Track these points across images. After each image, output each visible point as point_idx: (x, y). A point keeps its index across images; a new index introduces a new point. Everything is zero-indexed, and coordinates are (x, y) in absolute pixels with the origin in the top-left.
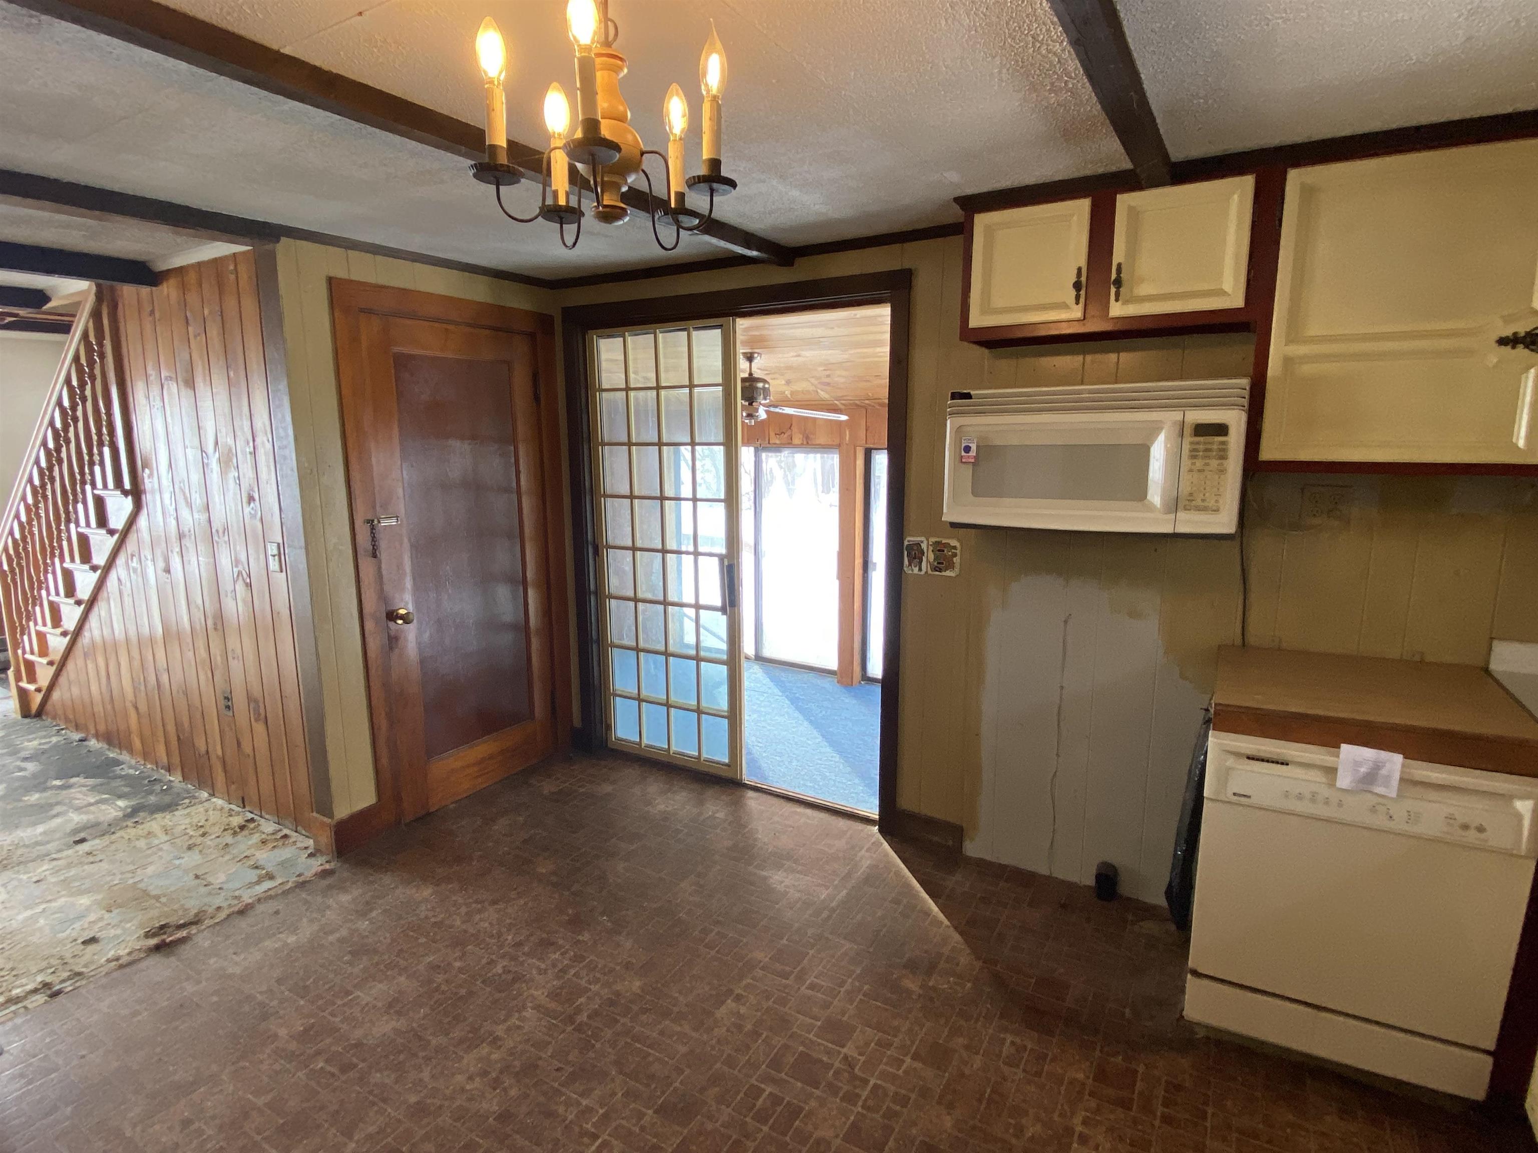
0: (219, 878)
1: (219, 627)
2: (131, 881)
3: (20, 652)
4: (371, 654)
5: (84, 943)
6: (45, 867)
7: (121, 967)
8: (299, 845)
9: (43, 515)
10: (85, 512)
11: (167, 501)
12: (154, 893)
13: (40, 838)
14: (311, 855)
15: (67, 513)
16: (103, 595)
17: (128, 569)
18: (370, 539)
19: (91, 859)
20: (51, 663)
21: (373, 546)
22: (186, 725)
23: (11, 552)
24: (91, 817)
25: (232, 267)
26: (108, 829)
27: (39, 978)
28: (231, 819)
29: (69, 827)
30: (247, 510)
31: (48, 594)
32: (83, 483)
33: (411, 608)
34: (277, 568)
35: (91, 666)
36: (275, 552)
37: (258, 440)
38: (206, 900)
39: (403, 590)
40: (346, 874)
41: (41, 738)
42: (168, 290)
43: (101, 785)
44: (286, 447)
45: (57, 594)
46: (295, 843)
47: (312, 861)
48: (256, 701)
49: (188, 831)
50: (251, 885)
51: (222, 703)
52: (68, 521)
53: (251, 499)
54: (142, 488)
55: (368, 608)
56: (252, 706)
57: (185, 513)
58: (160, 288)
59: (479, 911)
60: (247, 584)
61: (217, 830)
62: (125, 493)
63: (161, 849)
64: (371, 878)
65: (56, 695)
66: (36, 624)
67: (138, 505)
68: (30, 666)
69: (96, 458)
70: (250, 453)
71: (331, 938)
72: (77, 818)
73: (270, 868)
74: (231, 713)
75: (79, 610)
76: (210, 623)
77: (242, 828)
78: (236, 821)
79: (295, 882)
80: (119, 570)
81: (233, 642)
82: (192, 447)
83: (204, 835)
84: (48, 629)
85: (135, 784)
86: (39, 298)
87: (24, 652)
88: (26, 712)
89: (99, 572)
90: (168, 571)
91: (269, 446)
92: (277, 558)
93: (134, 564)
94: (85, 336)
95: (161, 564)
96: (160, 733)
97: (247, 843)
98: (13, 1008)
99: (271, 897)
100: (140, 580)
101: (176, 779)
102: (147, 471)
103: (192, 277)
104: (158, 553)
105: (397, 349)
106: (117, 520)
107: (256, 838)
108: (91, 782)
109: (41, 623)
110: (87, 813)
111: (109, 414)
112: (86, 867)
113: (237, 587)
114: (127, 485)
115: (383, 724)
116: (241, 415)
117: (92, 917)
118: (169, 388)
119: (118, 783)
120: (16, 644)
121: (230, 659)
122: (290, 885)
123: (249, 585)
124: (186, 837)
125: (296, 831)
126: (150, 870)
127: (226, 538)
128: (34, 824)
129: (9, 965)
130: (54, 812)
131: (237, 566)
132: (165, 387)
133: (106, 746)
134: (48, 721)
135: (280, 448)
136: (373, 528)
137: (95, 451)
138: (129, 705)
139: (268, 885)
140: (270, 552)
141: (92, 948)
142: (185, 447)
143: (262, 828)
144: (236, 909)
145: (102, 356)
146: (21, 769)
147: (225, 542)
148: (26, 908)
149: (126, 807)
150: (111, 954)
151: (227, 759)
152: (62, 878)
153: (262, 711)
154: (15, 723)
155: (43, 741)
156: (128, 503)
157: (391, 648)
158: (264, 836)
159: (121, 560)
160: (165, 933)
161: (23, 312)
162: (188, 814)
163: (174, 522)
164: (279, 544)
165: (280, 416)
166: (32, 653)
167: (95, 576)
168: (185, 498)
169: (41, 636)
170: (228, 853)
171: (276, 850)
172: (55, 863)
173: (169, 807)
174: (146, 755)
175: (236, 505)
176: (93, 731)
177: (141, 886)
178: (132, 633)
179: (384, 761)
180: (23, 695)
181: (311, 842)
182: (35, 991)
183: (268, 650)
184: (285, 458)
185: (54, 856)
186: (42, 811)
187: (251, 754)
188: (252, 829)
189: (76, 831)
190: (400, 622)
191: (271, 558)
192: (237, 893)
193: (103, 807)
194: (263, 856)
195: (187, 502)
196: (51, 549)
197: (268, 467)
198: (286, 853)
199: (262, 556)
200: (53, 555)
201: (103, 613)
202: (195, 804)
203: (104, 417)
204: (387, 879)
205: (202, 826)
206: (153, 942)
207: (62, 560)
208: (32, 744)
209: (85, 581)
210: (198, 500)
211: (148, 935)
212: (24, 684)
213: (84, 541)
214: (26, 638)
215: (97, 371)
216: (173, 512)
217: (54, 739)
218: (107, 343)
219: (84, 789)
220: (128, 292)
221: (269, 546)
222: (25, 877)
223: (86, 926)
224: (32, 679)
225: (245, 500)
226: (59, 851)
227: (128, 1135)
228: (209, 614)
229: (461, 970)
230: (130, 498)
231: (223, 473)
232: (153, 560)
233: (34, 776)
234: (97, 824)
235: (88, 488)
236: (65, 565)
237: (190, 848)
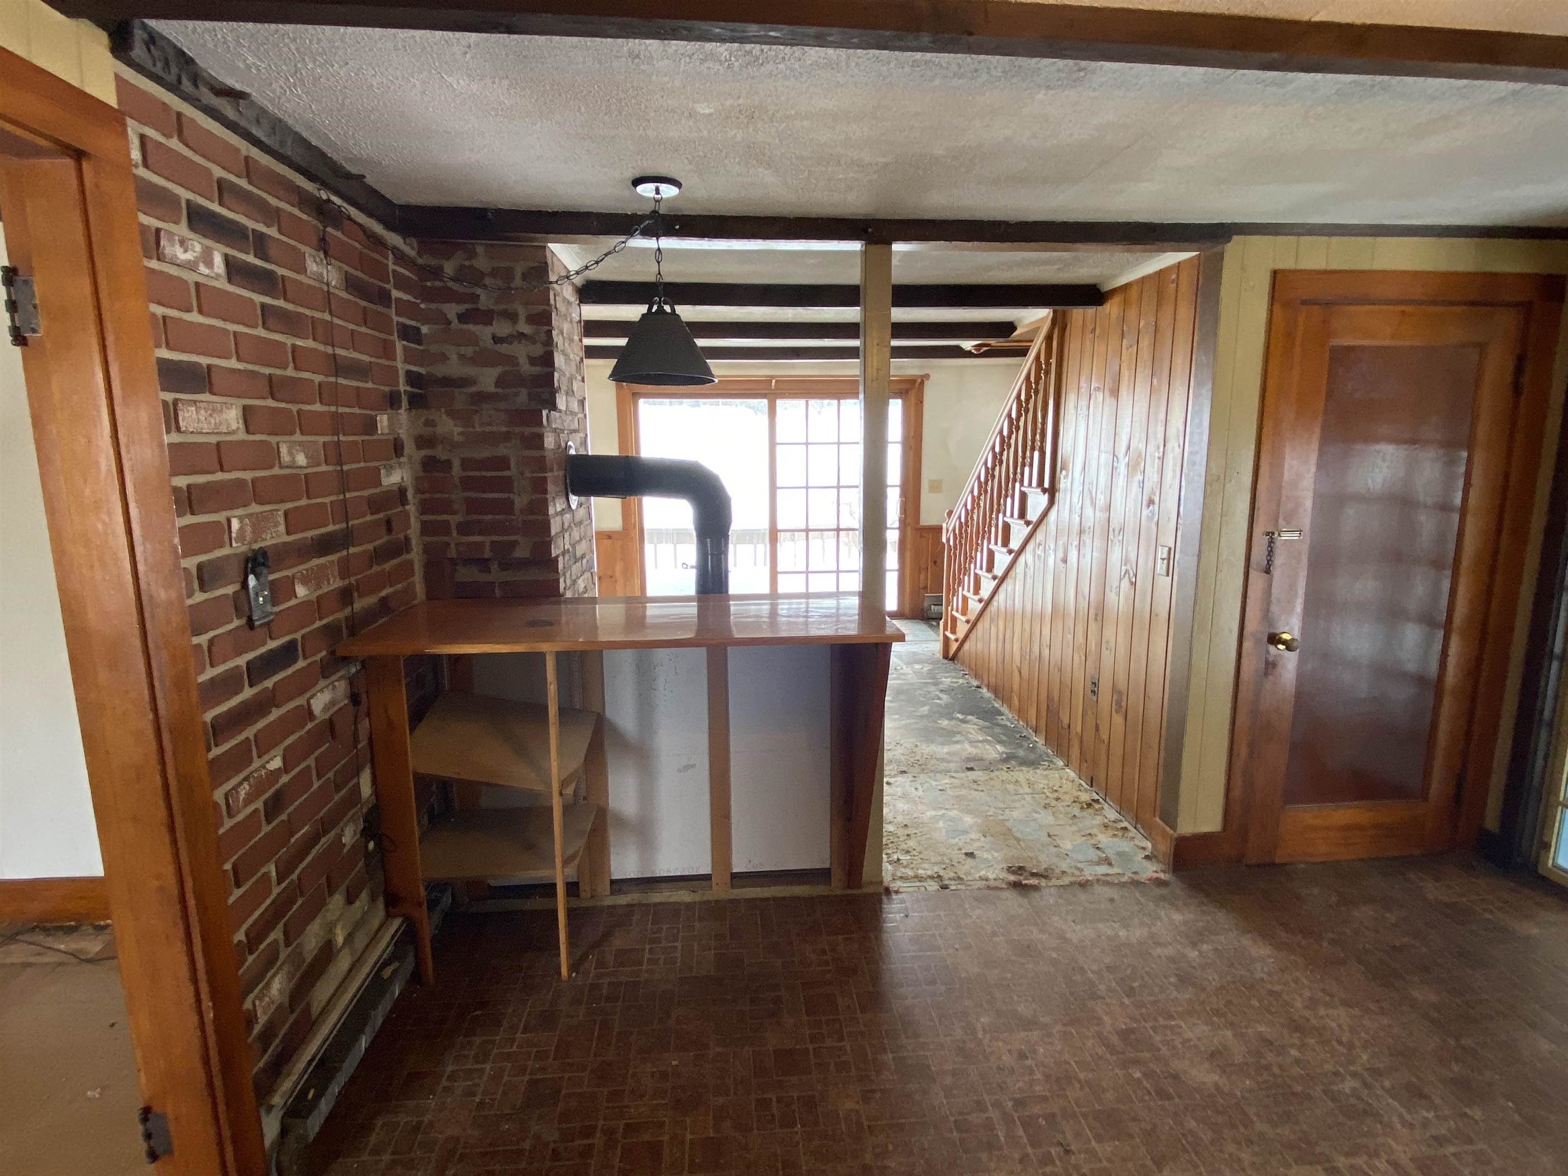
0: (1067, 845)
1: (1099, 618)
2: (1001, 817)
3: (950, 608)
4: (1244, 675)
5: (967, 854)
6: (946, 781)
7: (989, 888)
8: (1137, 842)
9: (982, 505)
10: (1012, 505)
11: (1075, 499)
12: (1018, 835)
13: (945, 756)
14: (1147, 857)
15: (999, 504)
16: (1012, 573)
17: (1034, 556)
18: (1267, 553)
19: (976, 787)
20: (968, 622)
21: (1268, 561)
22: (1056, 699)
23: (957, 532)
24: (979, 752)
25: (1174, 276)
26: (990, 767)
27: (936, 869)
28: (1080, 793)
29: (964, 755)
30: (1145, 512)
31: (975, 568)
32: (1015, 480)
33: (1297, 634)
34: (1164, 572)
35: (993, 630)
36: (1165, 556)
37: (1169, 446)
38: (1055, 860)
39: (1291, 611)
40: (1178, 892)
41: (953, 678)
42: (1111, 308)
43: (987, 728)
44: (1197, 453)
45: (981, 568)
46: (1133, 838)
47: (1146, 863)
48: (1120, 693)
49: (1045, 791)
50: (1091, 863)
51: (1089, 687)
52: (998, 511)
53: (1151, 502)
54: (1057, 487)
55: (1250, 627)
56: (1115, 697)
57: (1089, 511)
58: (1104, 306)
59: (1327, 1005)
60: (1132, 583)
61: (1068, 799)
62: (1044, 491)
63: (1024, 799)
64: (1205, 908)
65: (966, 646)
66: (963, 589)
67: (1052, 502)
68: (954, 620)
69: (1028, 460)
70: (1159, 458)
71: (1159, 950)
72: (970, 750)
73: (1110, 853)
74: (1095, 698)
75: (994, 583)
76: (1092, 611)
77: (1089, 805)
78: (1085, 797)
79: (1129, 877)
80: (1027, 556)
81: (1109, 633)
82: (1105, 453)
83: (1057, 799)
84: (970, 595)
85: (1010, 736)
86: (1008, 328)
87: (952, 610)
88: (946, 656)
89: (1013, 555)
90: (1065, 561)
91: (1178, 451)
92: (1165, 561)
93: (1039, 552)
94: (1038, 357)
95: (1060, 555)
96: (1035, 698)
97: (1091, 821)
98: (918, 884)
99: (1107, 883)
100: (1042, 565)
101: (1040, 741)
102: (1064, 472)
103: (1134, 293)
104: (1060, 543)
105: (1335, 342)
106: (1033, 514)
107: (1099, 820)
108: (981, 722)
109: (966, 590)
110: (976, 747)
111: (1044, 423)
112: (972, 792)
113: (1122, 584)
114: (1046, 485)
115: (1243, 751)
116: (1156, 421)
117: (974, 836)
118: (1096, 398)
119: (997, 730)
120: (949, 603)
121: (1104, 649)
122: (1125, 879)
123: (1134, 584)
124: (1044, 796)
125: (1135, 828)
126: (1015, 814)
127: (1121, 538)
128: (943, 744)
129: (918, 849)
130: (955, 739)
131: (1125, 564)
132: (1093, 397)
133: (993, 697)
134: (958, 666)
135: (1191, 453)
136: (1271, 542)
137: (1028, 453)
138: (1015, 668)
139: (1103, 869)
140: (1159, 556)
141: (969, 861)
142: (1100, 451)
143: (1104, 812)
144: (1078, 879)
145: (1047, 373)
146: (939, 698)
147: (1119, 541)
148: (934, 809)
149: (1003, 752)
150: (983, 873)
151: (1085, 738)
152: (957, 794)
153: (1124, 704)
154: (938, 662)
155: (954, 680)
156: (1044, 499)
157: (1266, 674)
158: (1106, 821)
159: (1030, 547)
160: (1021, 875)
161: (993, 342)
162: (1047, 776)
163: (1078, 519)
164: (1170, 549)
165: (1197, 421)
166: (957, 611)
167: (1010, 558)
168: (1091, 498)
169: (965, 599)
170: (1075, 824)
171: (1116, 839)
172: (953, 780)
173: (1033, 764)
174: (1021, 713)
175: (1136, 507)
176: (986, 682)
177: (1008, 824)
178: (1028, 608)
179: (1237, 793)
180: (946, 640)
181: (1149, 845)
182: (932, 877)
183: (1140, 649)
184: (1194, 464)
185: (953, 774)
186: (949, 736)
187: (1106, 742)
188: (1097, 810)
189: (968, 759)
190: (1281, 647)
191: (1159, 561)
192: (1079, 865)
193: (988, 747)
194: (1104, 839)
195: (1092, 501)
196: (983, 533)
197: (1174, 471)
198: (1124, 846)
199: (1151, 558)
200: (983, 538)
201: (1009, 589)
202: (1051, 769)
203: (1039, 425)
204: (1222, 917)
205: (1056, 791)
206: (1012, 878)
207: (989, 542)
208: (947, 681)
209: (1002, 560)
210: (1101, 500)
211: (1010, 870)
212: (948, 634)
213: (1007, 527)
214: (955, 598)
215: (1041, 387)
216: (1078, 510)
217: (961, 681)
218: (1053, 361)
219: (976, 727)
220: (1078, 314)
221: (1160, 548)
222: (934, 783)
223: (968, 840)
224: (953, 632)
225: (1145, 503)
226: (956, 772)
227: (980, 1036)
228: (1092, 604)
229: (1297, 1061)
230: (1047, 495)
231: (1128, 477)
232: (1055, 551)
233: (947, 706)
234: (982, 759)
235: (1017, 485)
236: (990, 547)
237: (1046, 807)
